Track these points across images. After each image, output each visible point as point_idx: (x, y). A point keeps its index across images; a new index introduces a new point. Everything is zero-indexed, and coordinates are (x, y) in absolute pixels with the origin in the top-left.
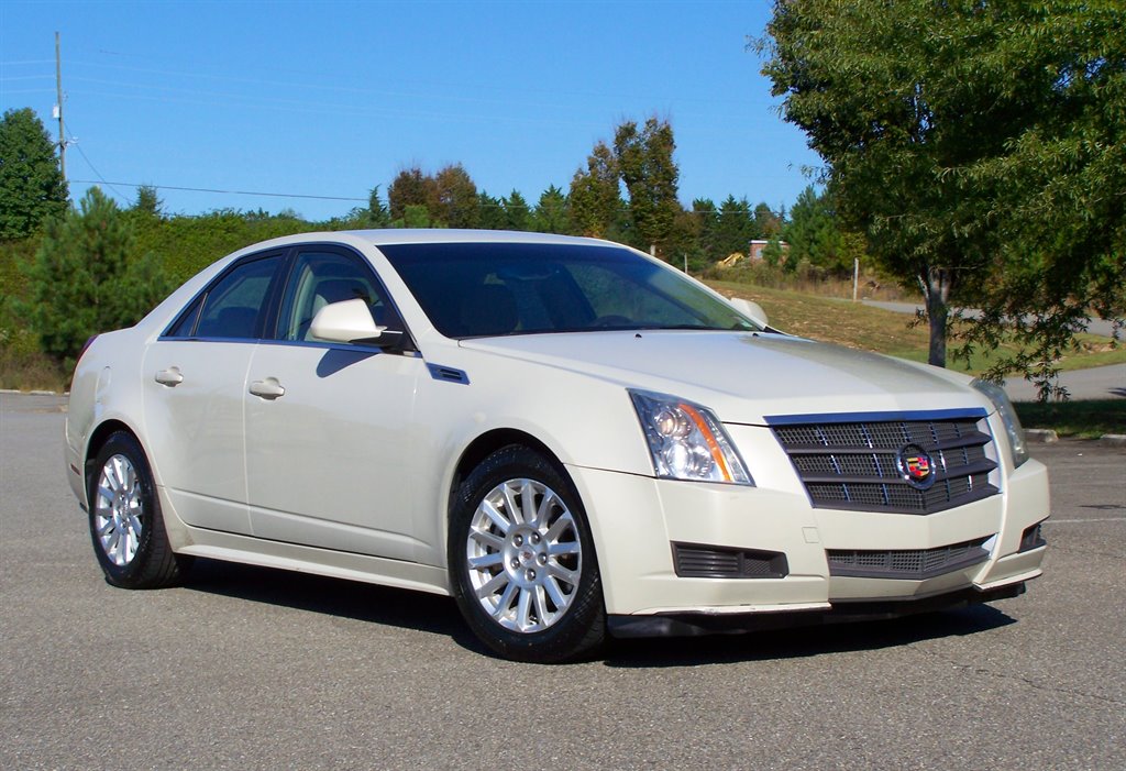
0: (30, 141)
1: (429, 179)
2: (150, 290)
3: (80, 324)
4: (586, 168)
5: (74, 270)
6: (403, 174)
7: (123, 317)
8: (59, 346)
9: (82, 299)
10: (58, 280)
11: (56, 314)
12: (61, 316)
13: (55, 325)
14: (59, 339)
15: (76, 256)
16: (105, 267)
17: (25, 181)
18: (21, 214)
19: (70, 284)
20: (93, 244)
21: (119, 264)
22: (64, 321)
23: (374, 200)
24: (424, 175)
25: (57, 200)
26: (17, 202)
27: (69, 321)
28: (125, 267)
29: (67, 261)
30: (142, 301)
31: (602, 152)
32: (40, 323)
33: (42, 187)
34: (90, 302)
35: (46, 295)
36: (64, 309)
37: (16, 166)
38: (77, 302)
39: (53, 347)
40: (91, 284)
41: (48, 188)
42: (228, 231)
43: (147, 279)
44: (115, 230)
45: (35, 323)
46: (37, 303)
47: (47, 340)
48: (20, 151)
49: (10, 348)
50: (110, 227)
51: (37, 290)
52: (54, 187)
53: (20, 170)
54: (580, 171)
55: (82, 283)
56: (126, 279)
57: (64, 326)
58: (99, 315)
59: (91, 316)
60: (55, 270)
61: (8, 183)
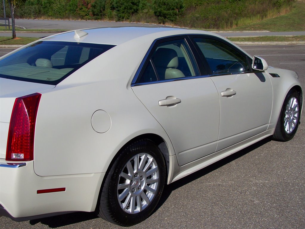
2: (178, 2)
3: (162, 9)
7: (172, 8)
8: (158, 14)
9: (163, 3)
11: (157, 7)
12: (158, 7)
13: (157, 9)
14: (158, 12)
22: (159, 8)
27: (160, 8)
30: (176, 4)
32: (154, 9)
34: (165, 4)
36: (159, 6)
38: (162, 4)
39: (157, 14)
40: (165, 1)
45: (153, 9)
46: (153, 4)
47: (155, 13)
49: (148, 14)
57: (159, 10)
58: (166, 7)
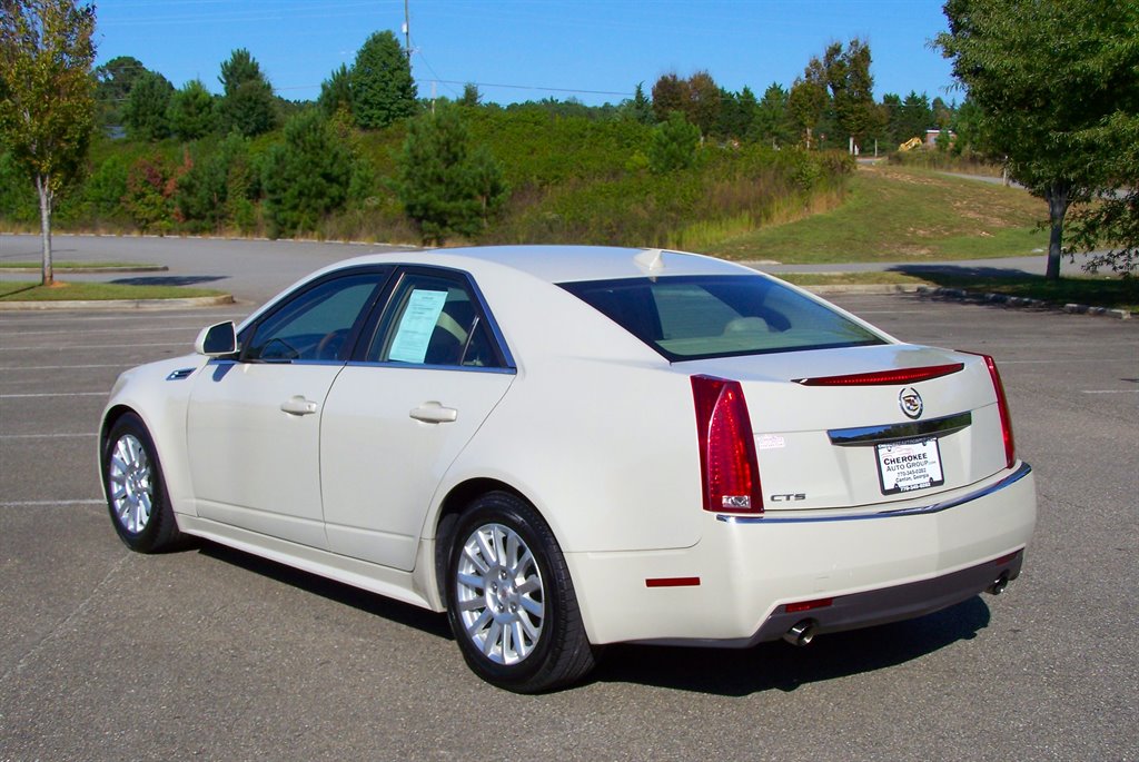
0: (390, 55)
1: (683, 82)
2: (484, 172)
3: (433, 197)
4: (803, 77)
5: (429, 158)
6: (663, 78)
7: (464, 192)
8: (419, 212)
9: (435, 178)
10: (417, 164)
11: (416, 189)
12: (422, 191)
13: (416, 197)
14: (419, 208)
15: (430, 148)
16: (451, 156)
17: (387, 84)
18: (383, 109)
19: (427, 168)
20: (442, 139)
21: (461, 154)
22: (422, 194)
23: (639, 93)
24: (679, 78)
25: (410, 98)
26: (381, 100)
27: (426, 195)
28: (465, 156)
29: (424, 152)
30: (478, 180)
31: (815, 64)
32: (406, 196)
33: (398, 88)
34: (440, 180)
35: (409, 175)
36: (423, 186)
37: (381, 73)
38: (431, 181)
39: (415, 213)
40: (442, 169)
41: (403, 89)
42: (536, 124)
43: (481, 164)
44: (458, 127)
45: (402, 195)
46: (403, 181)
47: (410, 208)
48: (384, 63)
49: (382, 212)
50: (454, 126)
51: (403, 172)
52: (407, 88)
53: (383, 77)
54: (798, 79)
55: (435, 167)
56: (467, 163)
57: (423, 198)
58: (447, 190)
59: (441, 191)
60: (416, 157)
61: (375, 86)
